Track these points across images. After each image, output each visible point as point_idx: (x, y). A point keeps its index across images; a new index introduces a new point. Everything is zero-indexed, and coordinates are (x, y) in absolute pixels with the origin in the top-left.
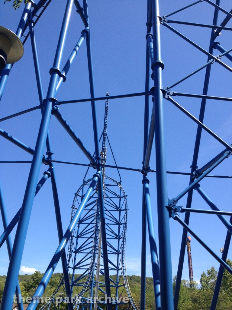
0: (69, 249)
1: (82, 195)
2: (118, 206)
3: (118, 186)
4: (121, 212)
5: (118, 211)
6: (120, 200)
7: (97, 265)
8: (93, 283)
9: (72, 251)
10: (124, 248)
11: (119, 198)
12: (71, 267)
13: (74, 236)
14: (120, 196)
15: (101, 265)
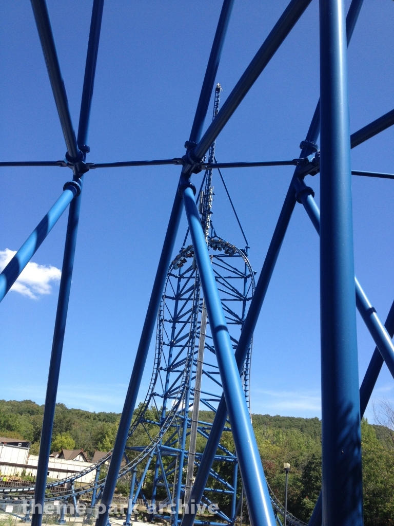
0: (156, 365)
1: (179, 275)
2: (241, 292)
3: (240, 256)
4: (247, 301)
5: (241, 300)
6: (245, 281)
7: (194, 392)
8: (187, 422)
9: (161, 369)
10: (249, 365)
11: (242, 277)
12: (158, 395)
13: (164, 344)
14: (245, 274)
15: (202, 392)
